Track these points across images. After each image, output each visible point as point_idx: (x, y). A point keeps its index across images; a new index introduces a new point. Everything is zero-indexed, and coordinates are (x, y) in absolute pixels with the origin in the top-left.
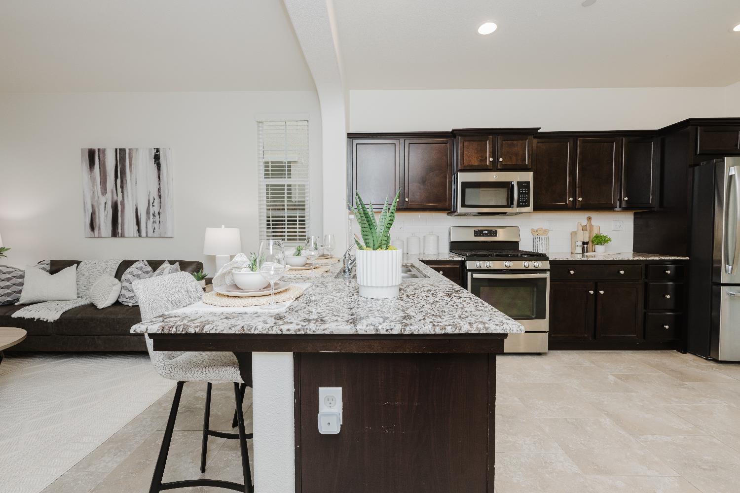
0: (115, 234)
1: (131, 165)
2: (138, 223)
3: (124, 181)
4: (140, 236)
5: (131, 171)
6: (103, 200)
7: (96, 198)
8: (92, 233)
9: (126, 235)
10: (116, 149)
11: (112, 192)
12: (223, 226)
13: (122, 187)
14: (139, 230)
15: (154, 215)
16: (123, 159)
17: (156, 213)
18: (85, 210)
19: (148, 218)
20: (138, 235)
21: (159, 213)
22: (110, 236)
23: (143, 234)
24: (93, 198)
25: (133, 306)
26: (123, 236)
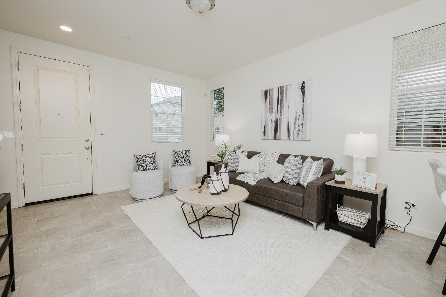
0: (275, 138)
1: (286, 95)
2: (289, 131)
3: (282, 106)
4: (289, 139)
5: (286, 99)
6: (270, 118)
7: (267, 117)
8: (264, 137)
9: (282, 138)
10: (279, 87)
11: (275, 113)
12: (361, 133)
13: (281, 110)
14: (289, 135)
15: (299, 126)
16: (282, 92)
17: (300, 125)
18: (261, 124)
19: (295, 127)
20: (287, 138)
21: (302, 124)
22: (273, 139)
23: (292, 138)
24: (265, 118)
25: (292, 185)
26: (280, 139)
